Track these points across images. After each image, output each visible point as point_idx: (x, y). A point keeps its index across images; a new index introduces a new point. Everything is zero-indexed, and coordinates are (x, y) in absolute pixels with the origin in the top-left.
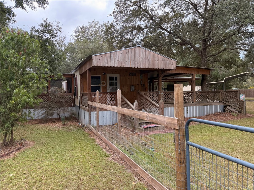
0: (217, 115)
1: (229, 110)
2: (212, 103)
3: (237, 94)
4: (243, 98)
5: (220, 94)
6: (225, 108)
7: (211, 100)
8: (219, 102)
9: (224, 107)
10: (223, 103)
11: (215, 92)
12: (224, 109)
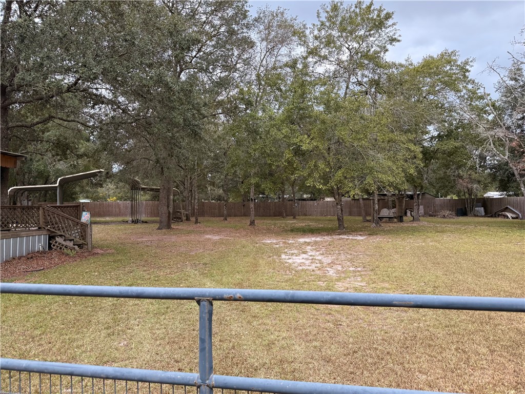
0: (32, 258)
1: (60, 244)
2: (22, 231)
3: (78, 211)
4: (86, 219)
5: (41, 212)
6: (51, 242)
7: (23, 225)
8: (39, 228)
9: (50, 240)
10: (48, 230)
11: (28, 208)
12: (50, 244)
